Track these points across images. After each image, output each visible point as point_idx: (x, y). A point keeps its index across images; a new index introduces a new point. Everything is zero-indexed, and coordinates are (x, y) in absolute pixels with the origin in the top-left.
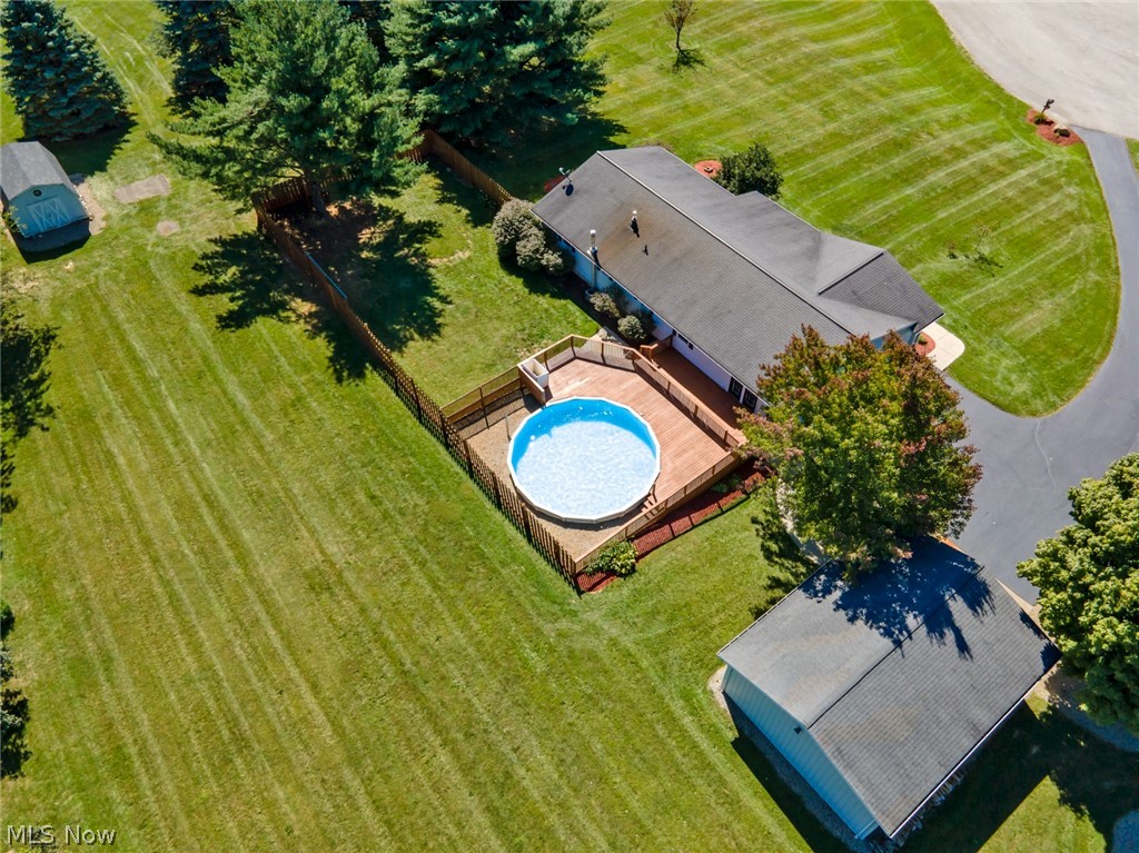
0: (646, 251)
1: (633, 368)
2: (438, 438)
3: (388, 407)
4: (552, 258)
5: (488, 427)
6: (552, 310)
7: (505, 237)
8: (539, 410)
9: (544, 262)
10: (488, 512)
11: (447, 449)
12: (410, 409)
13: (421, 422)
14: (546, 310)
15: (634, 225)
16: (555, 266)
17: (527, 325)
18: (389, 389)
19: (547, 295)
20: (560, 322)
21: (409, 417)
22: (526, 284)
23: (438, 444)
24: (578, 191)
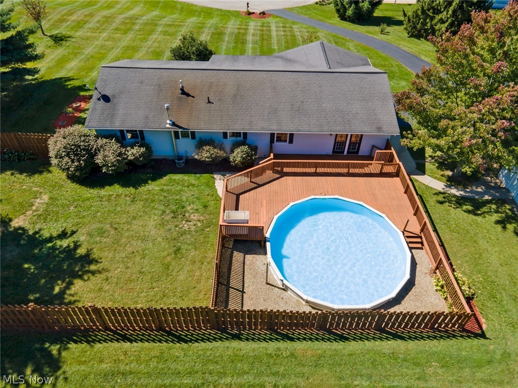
0: (209, 102)
1: (279, 176)
2: (221, 339)
3: (138, 360)
4: (134, 151)
5: (243, 292)
6: (165, 188)
7: (79, 161)
8: (268, 244)
9: (131, 158)
10: (346, 352)
11: (240, 339)
12: (160, 341)
13: (186, 342)
14: (162, 190)
15: (183, 92)
16: (142, 155)
17: (162, 208)
18: (116, 345)
19: (149, 182)
20: (182, 190)
21: (170, 349)
22: (125, 184)
23: (227, 343)
24: (114, 96)
